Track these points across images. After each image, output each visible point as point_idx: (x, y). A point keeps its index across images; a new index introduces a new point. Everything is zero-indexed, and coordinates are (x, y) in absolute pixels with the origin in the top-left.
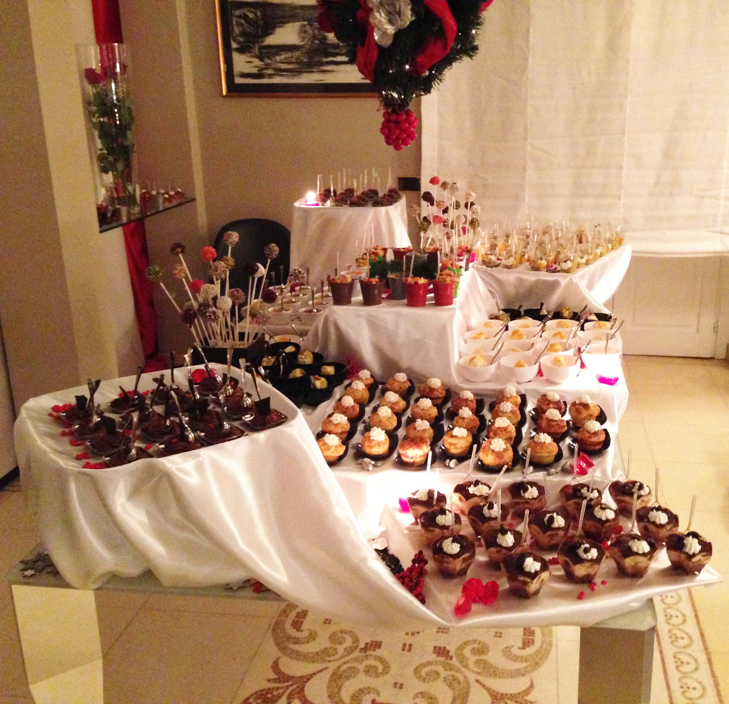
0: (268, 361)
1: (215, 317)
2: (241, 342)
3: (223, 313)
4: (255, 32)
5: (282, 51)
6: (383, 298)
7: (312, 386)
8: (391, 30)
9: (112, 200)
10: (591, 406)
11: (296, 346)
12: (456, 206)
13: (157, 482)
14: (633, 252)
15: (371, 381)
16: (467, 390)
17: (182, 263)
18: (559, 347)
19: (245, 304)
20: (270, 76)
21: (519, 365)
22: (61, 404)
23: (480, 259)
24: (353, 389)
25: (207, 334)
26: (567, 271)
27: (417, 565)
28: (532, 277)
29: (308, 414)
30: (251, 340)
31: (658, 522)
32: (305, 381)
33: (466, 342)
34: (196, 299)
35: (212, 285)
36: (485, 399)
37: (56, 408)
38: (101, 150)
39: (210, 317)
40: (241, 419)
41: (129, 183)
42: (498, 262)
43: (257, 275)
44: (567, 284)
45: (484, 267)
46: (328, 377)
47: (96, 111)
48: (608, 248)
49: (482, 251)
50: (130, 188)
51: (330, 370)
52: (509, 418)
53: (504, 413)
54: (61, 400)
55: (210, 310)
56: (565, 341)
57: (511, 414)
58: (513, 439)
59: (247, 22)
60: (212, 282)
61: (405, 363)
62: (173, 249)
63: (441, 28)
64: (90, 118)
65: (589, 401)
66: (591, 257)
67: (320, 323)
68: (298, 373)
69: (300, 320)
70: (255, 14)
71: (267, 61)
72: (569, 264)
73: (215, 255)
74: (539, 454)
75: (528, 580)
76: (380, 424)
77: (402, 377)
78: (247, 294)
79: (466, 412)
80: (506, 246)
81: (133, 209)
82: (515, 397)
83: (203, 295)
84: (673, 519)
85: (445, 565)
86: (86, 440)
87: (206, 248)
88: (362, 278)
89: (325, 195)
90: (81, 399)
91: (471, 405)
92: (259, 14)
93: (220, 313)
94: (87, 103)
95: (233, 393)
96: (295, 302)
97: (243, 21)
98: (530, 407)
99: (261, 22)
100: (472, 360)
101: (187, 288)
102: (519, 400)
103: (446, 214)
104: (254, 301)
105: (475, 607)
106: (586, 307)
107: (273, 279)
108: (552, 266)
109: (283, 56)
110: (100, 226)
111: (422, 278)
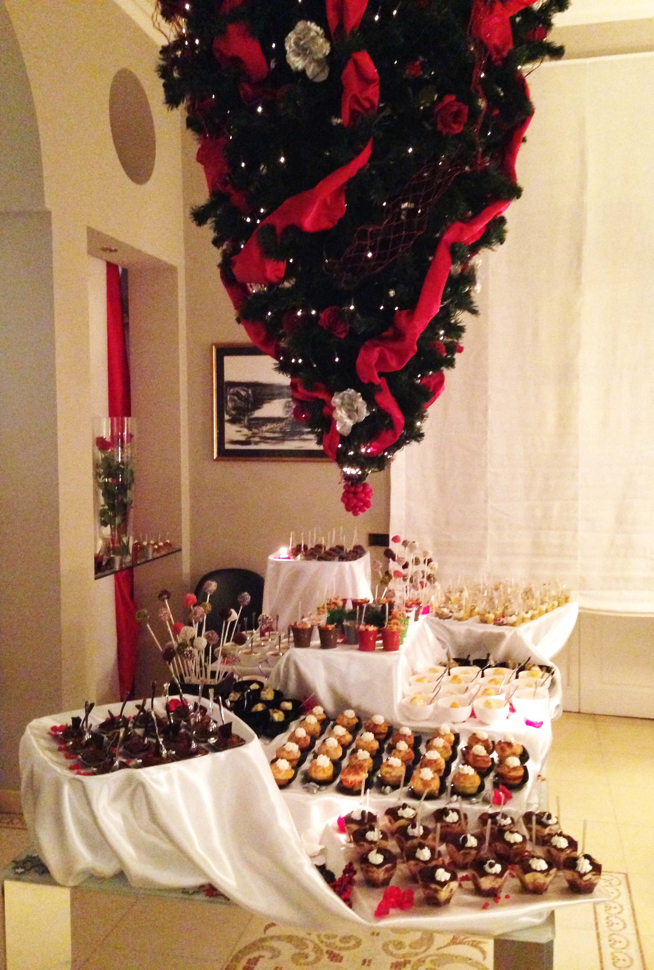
0: (234, 696)
1: (191, 655)
2: (212, 680)
3: (199, 652)
4: (246, 406)
5: (269, 422)
6: (338, 643)
7: (271, 719)
8: (350, 423)
9: (108, 549)
10: (514, 744)
11: (261, 684)
12: (416, 562)
13: (135, 790)
14: (580, 608)
15: (324, 717)
16: (406, 726)
17: (166, 607)
18: (491, 691)
19: (218, 645)
20: (256, 443)
21: (454, 706)
22: (58, 725)
23: (434, 611)
24: (306, 723)
25: (183, 672)
26: (513, 625)
27: (347, 875)
28: (480, 629)
29: (265, 744)
30: (221, 677)
31: (559, 846)
32: (265, 714)
33: (410, 685)
34: (176, 639)
35: (191, 628)
36: (423, 737)
37: (54, 729)
38: (103, 506)
39: (187, 655)
40: (206, 742)
41: (124, 535)
42: (450, 614)
43: (230, 620)
44: (512, 637)
45: (437, 618)
46: (286, 712)
47: (102, 473)
48: (553, 605)
49: (436, 605)
50: (125, 540)
51: (288, 706)
52: (441, 753)
53: (436, 748)
54: (57, 721)
55: (188, 649)
56: (498, 686)
57: (442, 750)
58: (443, 771)
59: (239, 398)
60: (191, 624)
61: (354, 702)
62: (160, 596)
63: (391, 421)
64: (97, 479)
65: (512, 740)
66: (536, 612)
67: (282, 662)
68: (260, 707)
69: (267, 663)
70: (247, 391)
71: (255, 431)
72: (513, 619)
73: (196, 600)
74: (463, 785)
75: (438, 887)
76: (327, 753)
77: (350, 714)
78: (220, 636)
79: (403, 746)
80: (459, 601)
81: (125, 558)
82: (449, 735)
83: (182, 636)
84: (573, 844)
85: (370, 874)
86: (77, 754)
87: (189, 595)
88: (321, 624)
89: (296, 551)
90: (76, 721)
91: (409, 740)
92: (250, 392)
93: (195, 652)
94: (96, 466)
95: (202, 720)
96: (264, 646)
97: (235, 397)
98: (462, 745)
99: (251, 399)
100: (412, 700)
101: (169, 629)
102: (453, 738)
103: (406, 570)
104: (226, 644)
105: (392, 911)
106: (529, 659)
107: (246, 624)
108: (499, 620)
109: (269, 426)
110: (96, 572)
111: (372, 626)
